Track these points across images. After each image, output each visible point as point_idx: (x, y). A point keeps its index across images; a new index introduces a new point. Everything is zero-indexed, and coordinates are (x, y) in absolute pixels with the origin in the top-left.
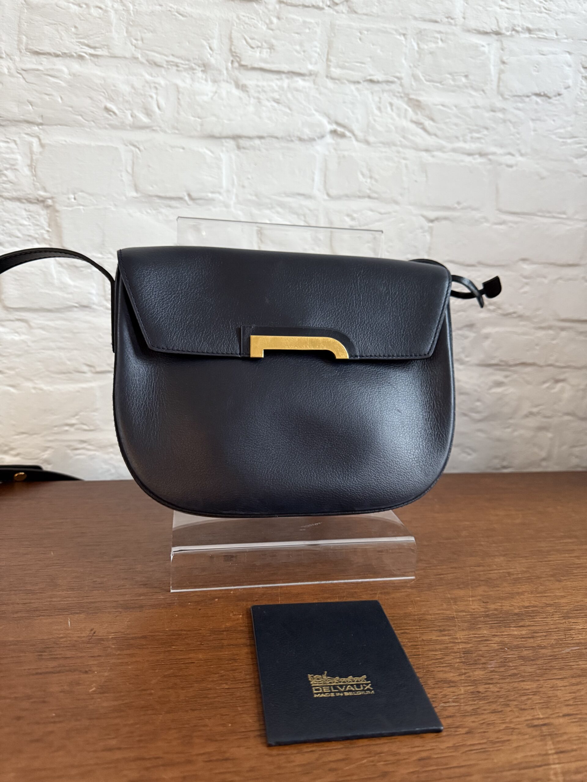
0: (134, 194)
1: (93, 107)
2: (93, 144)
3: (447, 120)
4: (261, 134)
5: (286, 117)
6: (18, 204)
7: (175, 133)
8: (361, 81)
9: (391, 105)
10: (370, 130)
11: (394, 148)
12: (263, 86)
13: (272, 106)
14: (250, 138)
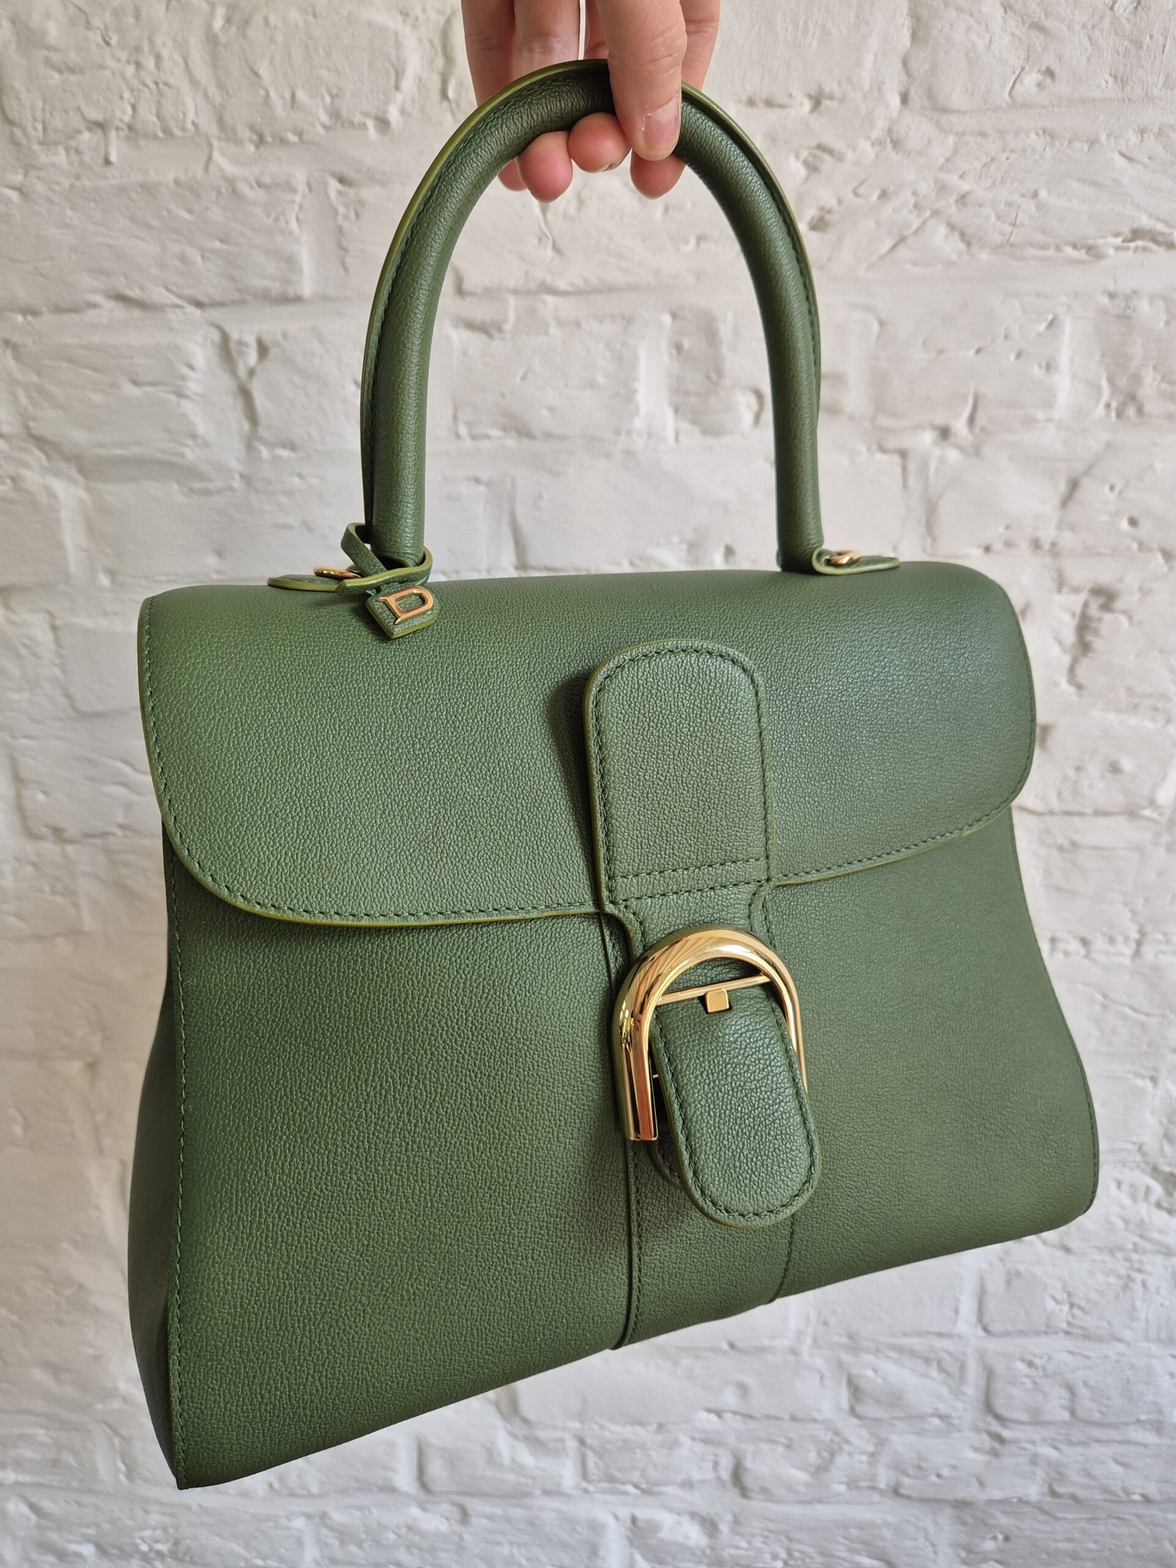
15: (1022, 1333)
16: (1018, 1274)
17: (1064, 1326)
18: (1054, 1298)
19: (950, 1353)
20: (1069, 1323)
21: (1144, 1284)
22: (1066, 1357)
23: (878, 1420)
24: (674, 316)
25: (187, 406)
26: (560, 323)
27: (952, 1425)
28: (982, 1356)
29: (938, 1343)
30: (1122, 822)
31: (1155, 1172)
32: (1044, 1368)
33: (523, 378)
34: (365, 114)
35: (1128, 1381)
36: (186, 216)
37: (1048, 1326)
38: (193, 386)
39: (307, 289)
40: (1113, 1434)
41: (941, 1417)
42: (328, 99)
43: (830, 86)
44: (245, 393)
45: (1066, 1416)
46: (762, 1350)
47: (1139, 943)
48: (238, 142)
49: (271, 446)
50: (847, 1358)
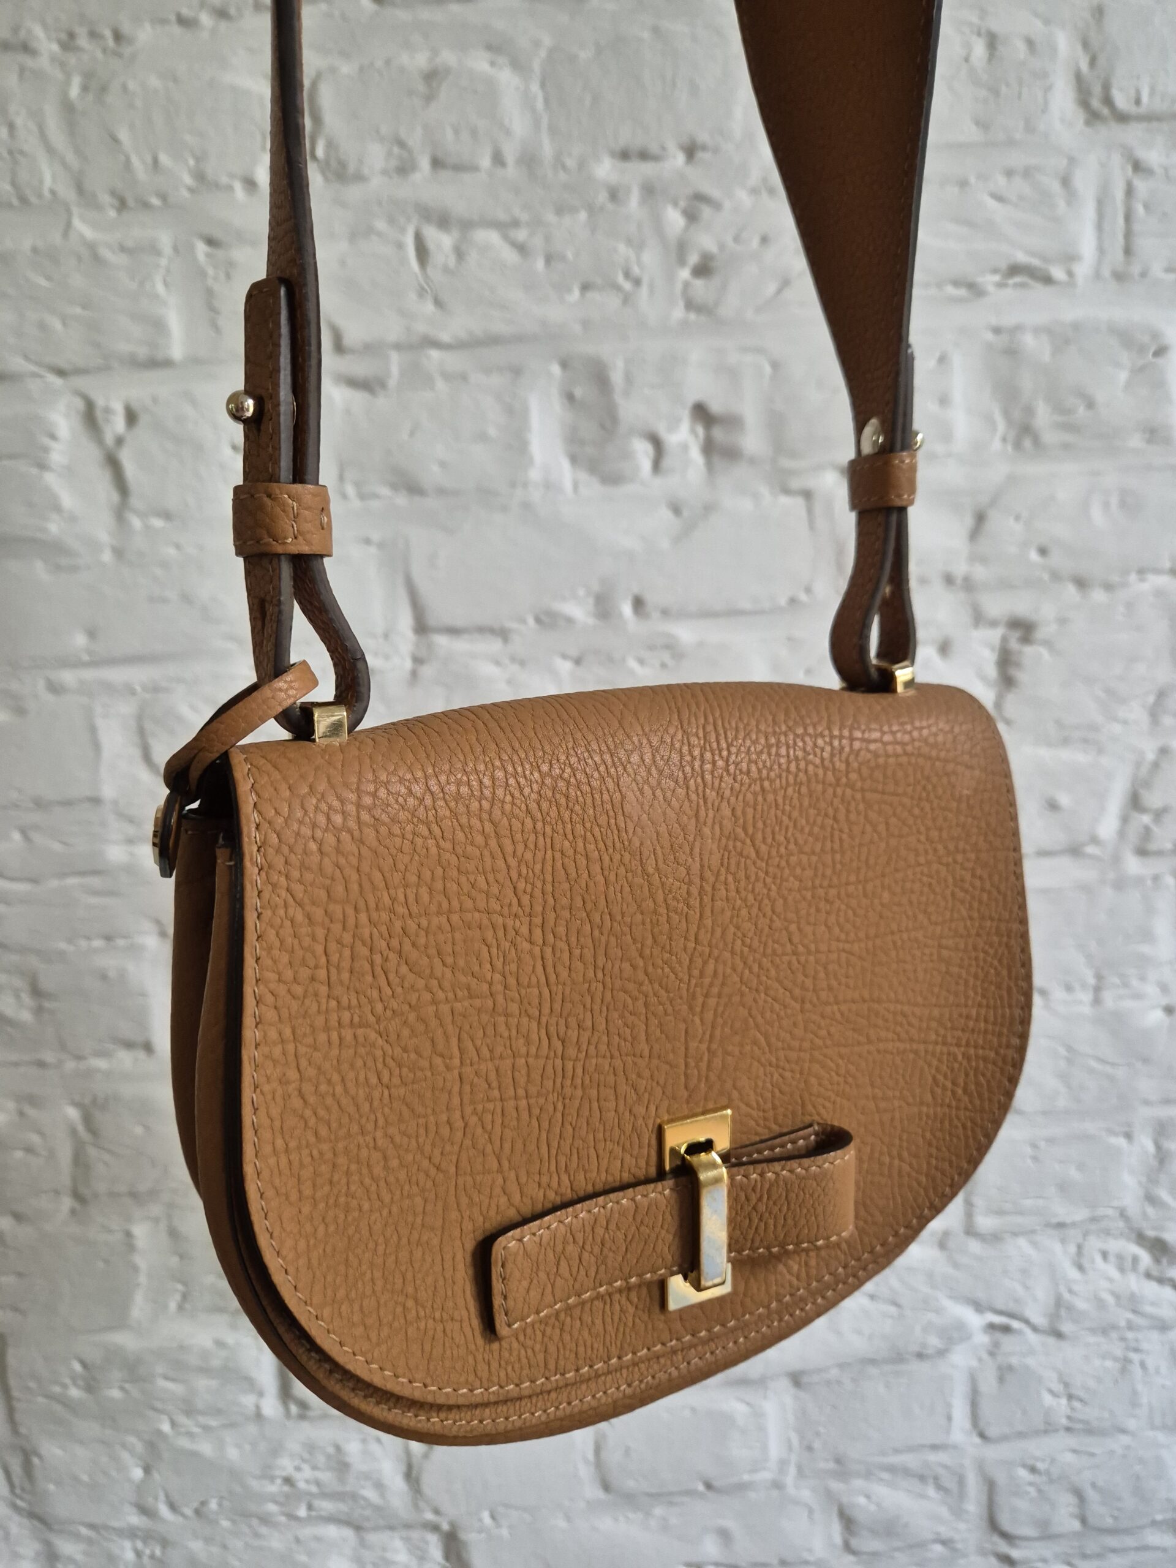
15: (1021, 1435)
16: (1010, 1368)
17: (1064, 1421)
18: (1051, 1391)
19: (946, 1467)
20: (1069, 1418)
21: (1143, 1365)
22: (1069, 1457)
23: (875, 1554)
24: (564, 365)
25: (50, 478)
26: (447, 377)
27: (954, 1550)
28: (981, 1467)
29: (933, 1457)
30: (1065, 861)
31: (1141, 1238)
32: (1048, 1473)
33: (412, 434)
34: (232, 176)
35: (1138, 1478)
36: (43, 282)
37: (1047, 1423)
38: (57, 456)
39: (177, 351)
40: (1129, 1541)
41: (944, 1543)
42: (192, 162)
43: (703, 137)
44: (113, 464)
45: (1076, 1525)
46: (742, 1487)
47: (1097, 989)
48: (96, 206)
49: (142, 515)
50: (835, 1486)
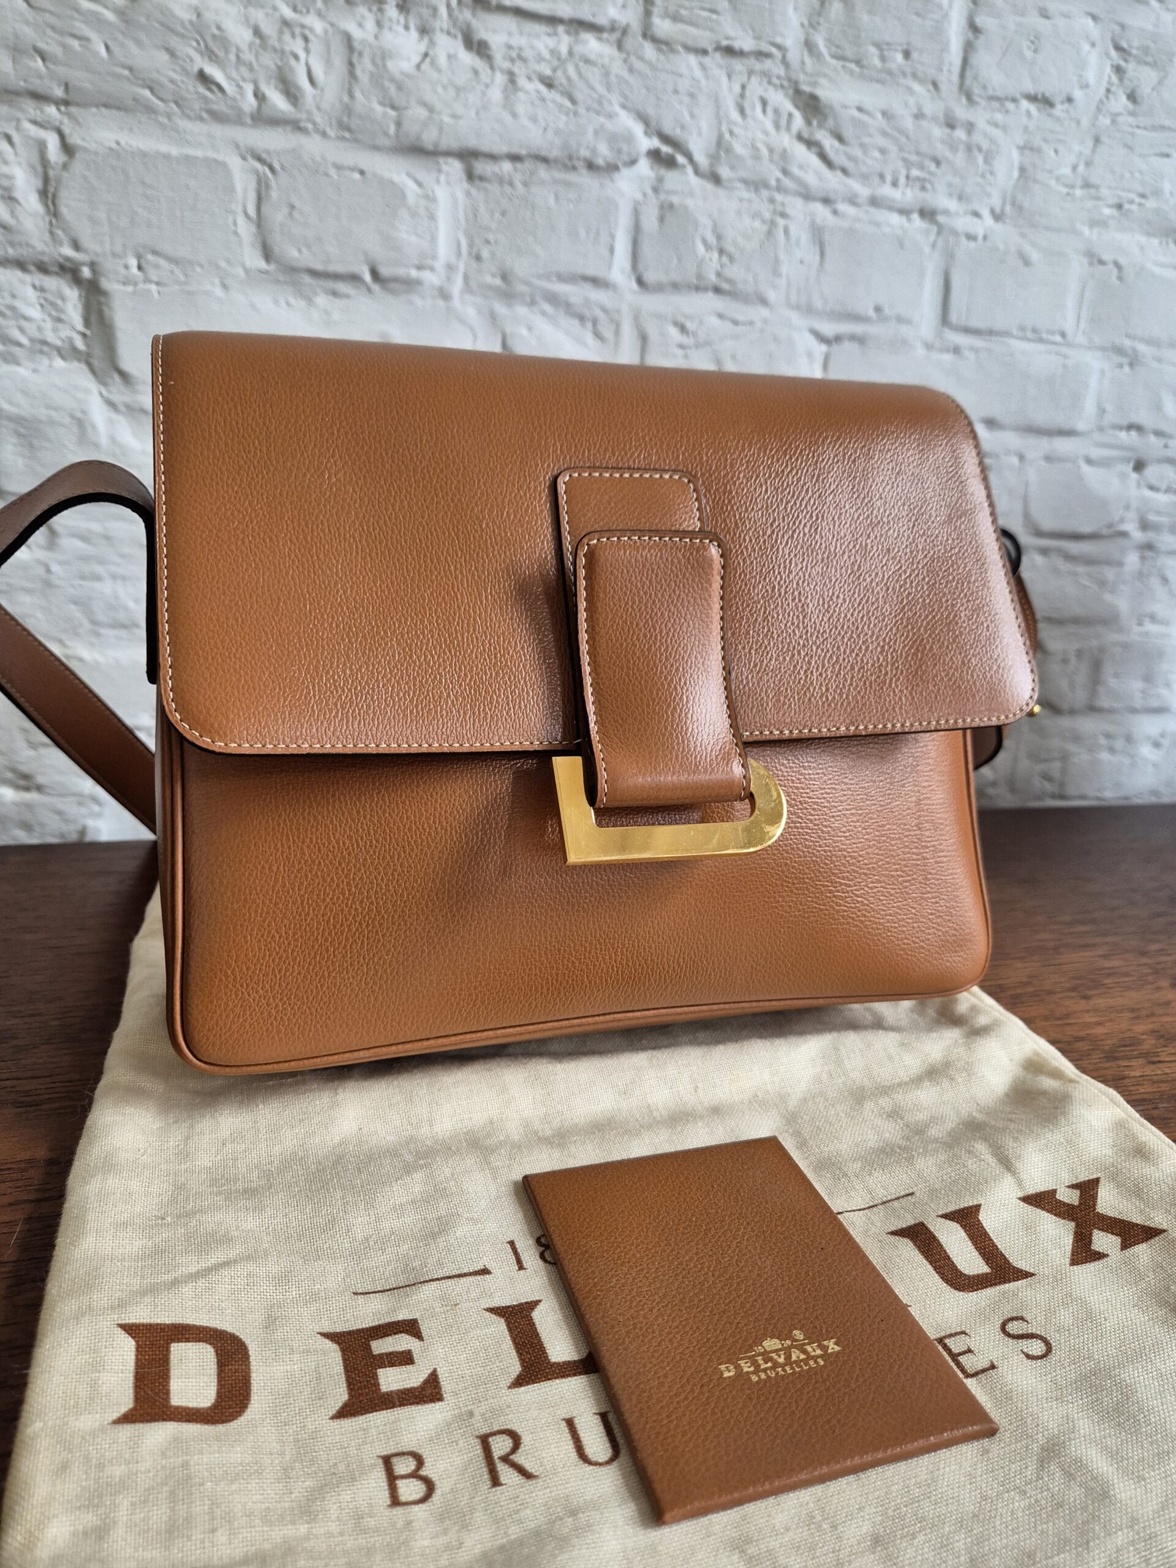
0: (262, 265)
1: (174, 71)
2: (174, 151)
3: (866, 140)
4: (515, 150)
5: (564, 118)
6: (19, 273)
7: (344, 138)
8: (710, 50)
9: (764, 103)
10: (722, 154)
11: (765, 193)
12: (520, 49)
13: (538, 91)
14: (493, 157)
